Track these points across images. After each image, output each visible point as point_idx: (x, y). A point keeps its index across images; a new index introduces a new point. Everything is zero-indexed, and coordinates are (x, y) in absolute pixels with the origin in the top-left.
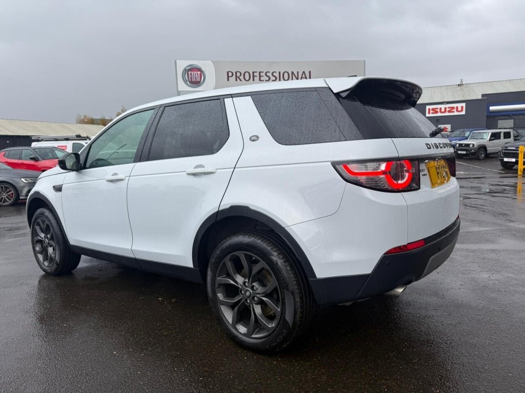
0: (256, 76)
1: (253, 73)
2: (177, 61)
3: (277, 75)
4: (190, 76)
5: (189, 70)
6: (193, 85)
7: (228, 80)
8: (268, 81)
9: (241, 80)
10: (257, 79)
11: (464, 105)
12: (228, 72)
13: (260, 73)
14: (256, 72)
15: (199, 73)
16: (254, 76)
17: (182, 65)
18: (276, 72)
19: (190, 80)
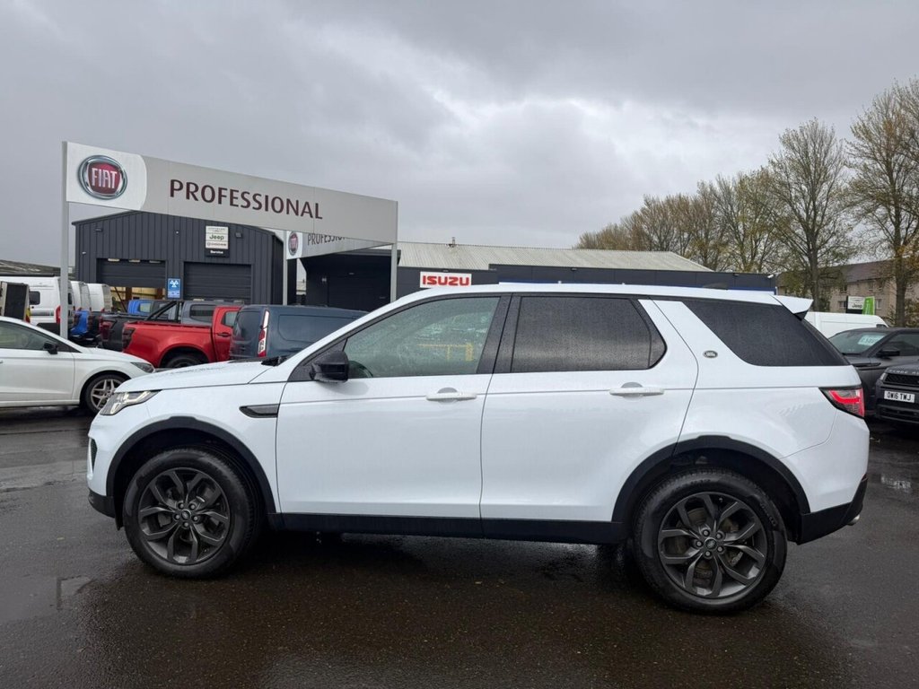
0: (225, 196)
1: (220, 189)
2: (69, 144)
3: (262, 199)
4: (94, 176)
5: (93, 165)
6: (99, 195)
7: (172, 195)
8: (245, 207)
9: (196, 199)
10: (226, 201)
11: (469, 276)
12: (173, 182)
13: (232, 191)
14: (226, 189)
15: (114, 173)
16: (220, 196)
17: (80, 153)
18: (260, 195)
19: (94, 184)
